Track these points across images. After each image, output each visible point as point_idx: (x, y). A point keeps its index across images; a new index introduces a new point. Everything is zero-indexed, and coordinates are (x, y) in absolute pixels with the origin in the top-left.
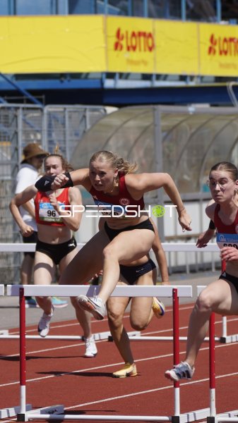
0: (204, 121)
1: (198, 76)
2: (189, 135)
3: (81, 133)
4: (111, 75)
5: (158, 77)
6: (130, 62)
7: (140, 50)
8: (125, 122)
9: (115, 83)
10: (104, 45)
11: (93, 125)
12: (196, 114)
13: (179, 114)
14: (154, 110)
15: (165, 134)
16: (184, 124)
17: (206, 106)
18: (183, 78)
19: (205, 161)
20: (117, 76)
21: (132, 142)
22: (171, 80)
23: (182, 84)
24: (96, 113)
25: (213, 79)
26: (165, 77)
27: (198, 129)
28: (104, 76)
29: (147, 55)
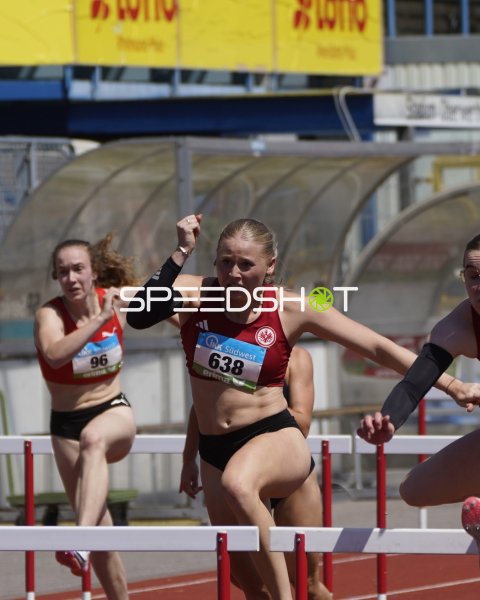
0: (284, 171)
1: (272, 75)
2: (251, 203)
3: (19, 197)
4: (83, 72)
5: (187, 75)
6: (125, 43)
7: (147, 17)
8: (115, 174)
9: (94, 90)
10: (68, 7)
11: (45, 181)
12: (267, 157)
13: (232, 156)
14: (178, 146)
15: (201, 199)
16: (242, 177)
17: (289, 139)
18: (239, 78)
19: (288, 256)
20: (98, 73)
21: (130, 217)
22: (214, 84)
23: (237, 91)
24: (52, 154)
25: (304, 81)
26: (201, 77)
27: (272, 190)
28: (69, 73)
29: (162, 29)
